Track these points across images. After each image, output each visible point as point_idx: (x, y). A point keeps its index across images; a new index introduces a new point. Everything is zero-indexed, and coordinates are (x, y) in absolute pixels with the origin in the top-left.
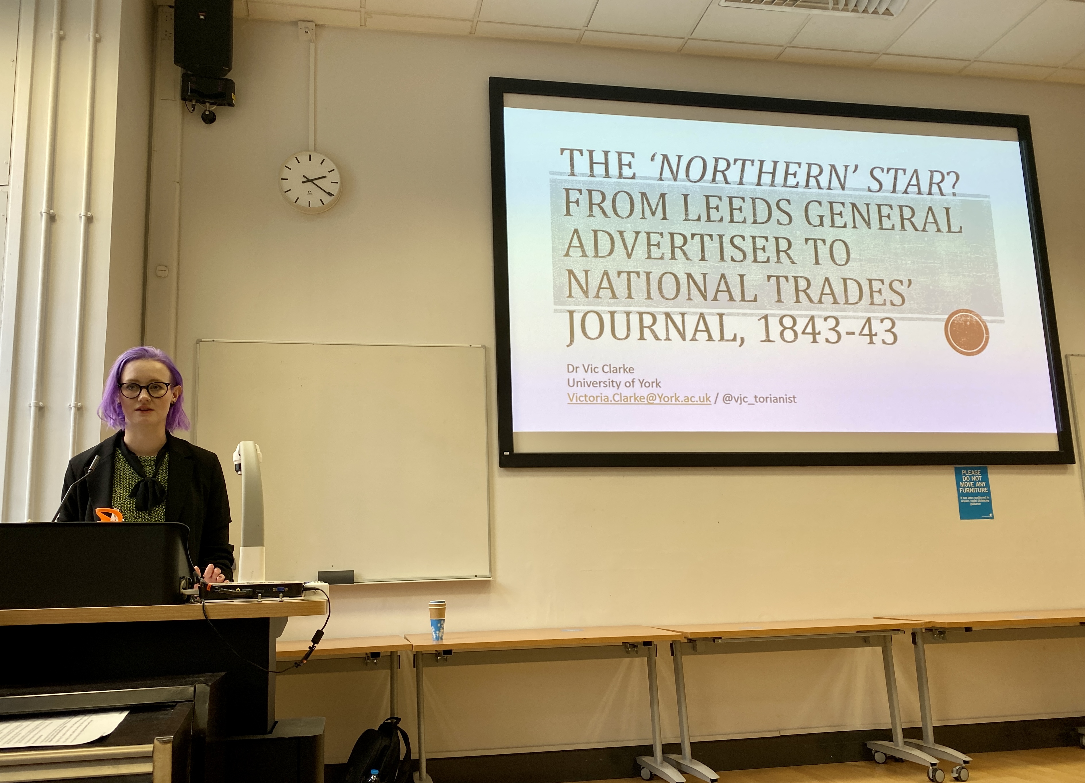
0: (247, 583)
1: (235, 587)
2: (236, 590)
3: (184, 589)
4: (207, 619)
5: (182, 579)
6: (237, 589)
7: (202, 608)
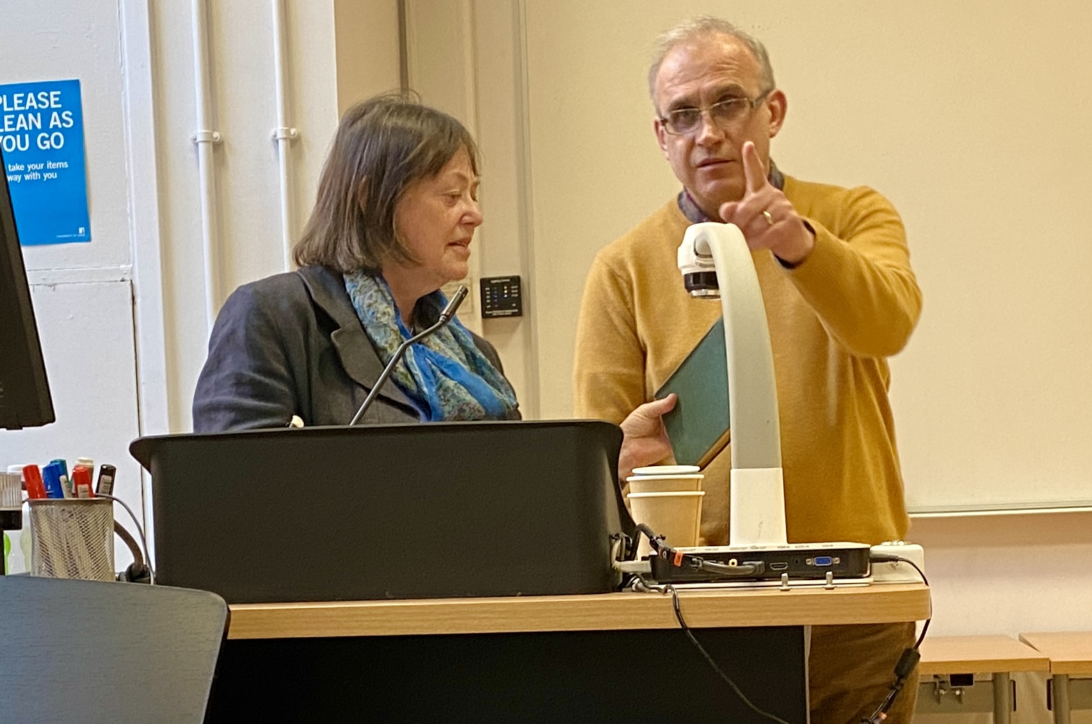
0: (752, 548)
1: (725, 557)
2: (727, 564)
3: (618, 559)
4: (685, 629)
5: (613, 538)
6: (731, 561)
7: (672, 604)
